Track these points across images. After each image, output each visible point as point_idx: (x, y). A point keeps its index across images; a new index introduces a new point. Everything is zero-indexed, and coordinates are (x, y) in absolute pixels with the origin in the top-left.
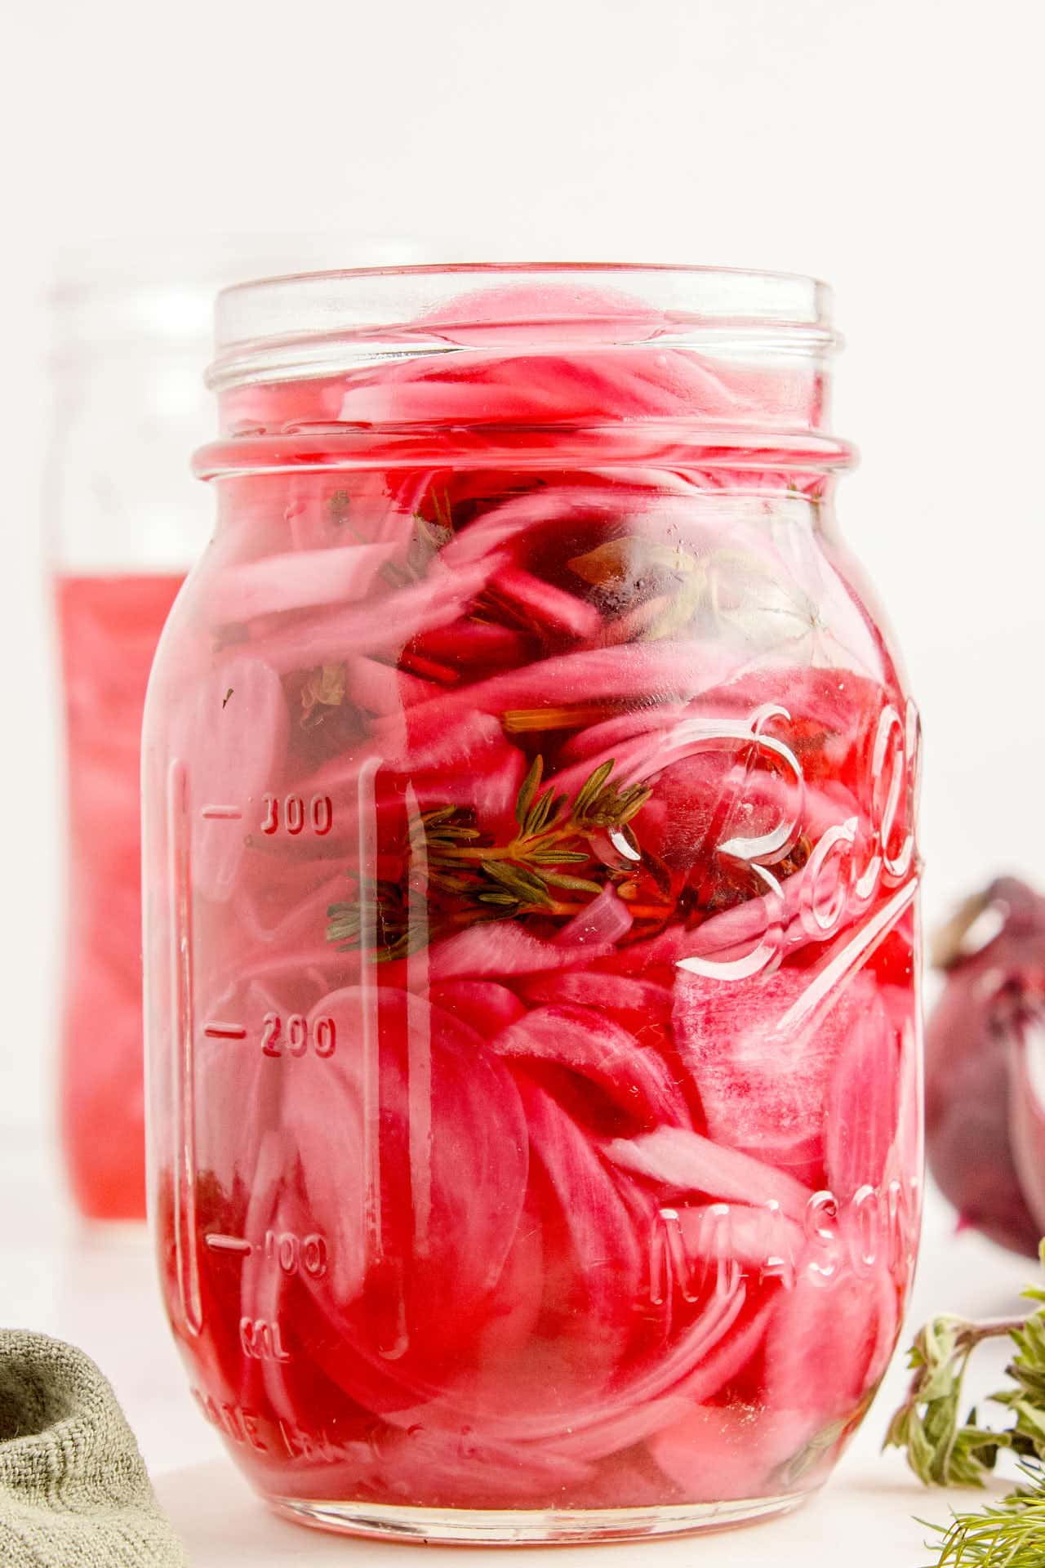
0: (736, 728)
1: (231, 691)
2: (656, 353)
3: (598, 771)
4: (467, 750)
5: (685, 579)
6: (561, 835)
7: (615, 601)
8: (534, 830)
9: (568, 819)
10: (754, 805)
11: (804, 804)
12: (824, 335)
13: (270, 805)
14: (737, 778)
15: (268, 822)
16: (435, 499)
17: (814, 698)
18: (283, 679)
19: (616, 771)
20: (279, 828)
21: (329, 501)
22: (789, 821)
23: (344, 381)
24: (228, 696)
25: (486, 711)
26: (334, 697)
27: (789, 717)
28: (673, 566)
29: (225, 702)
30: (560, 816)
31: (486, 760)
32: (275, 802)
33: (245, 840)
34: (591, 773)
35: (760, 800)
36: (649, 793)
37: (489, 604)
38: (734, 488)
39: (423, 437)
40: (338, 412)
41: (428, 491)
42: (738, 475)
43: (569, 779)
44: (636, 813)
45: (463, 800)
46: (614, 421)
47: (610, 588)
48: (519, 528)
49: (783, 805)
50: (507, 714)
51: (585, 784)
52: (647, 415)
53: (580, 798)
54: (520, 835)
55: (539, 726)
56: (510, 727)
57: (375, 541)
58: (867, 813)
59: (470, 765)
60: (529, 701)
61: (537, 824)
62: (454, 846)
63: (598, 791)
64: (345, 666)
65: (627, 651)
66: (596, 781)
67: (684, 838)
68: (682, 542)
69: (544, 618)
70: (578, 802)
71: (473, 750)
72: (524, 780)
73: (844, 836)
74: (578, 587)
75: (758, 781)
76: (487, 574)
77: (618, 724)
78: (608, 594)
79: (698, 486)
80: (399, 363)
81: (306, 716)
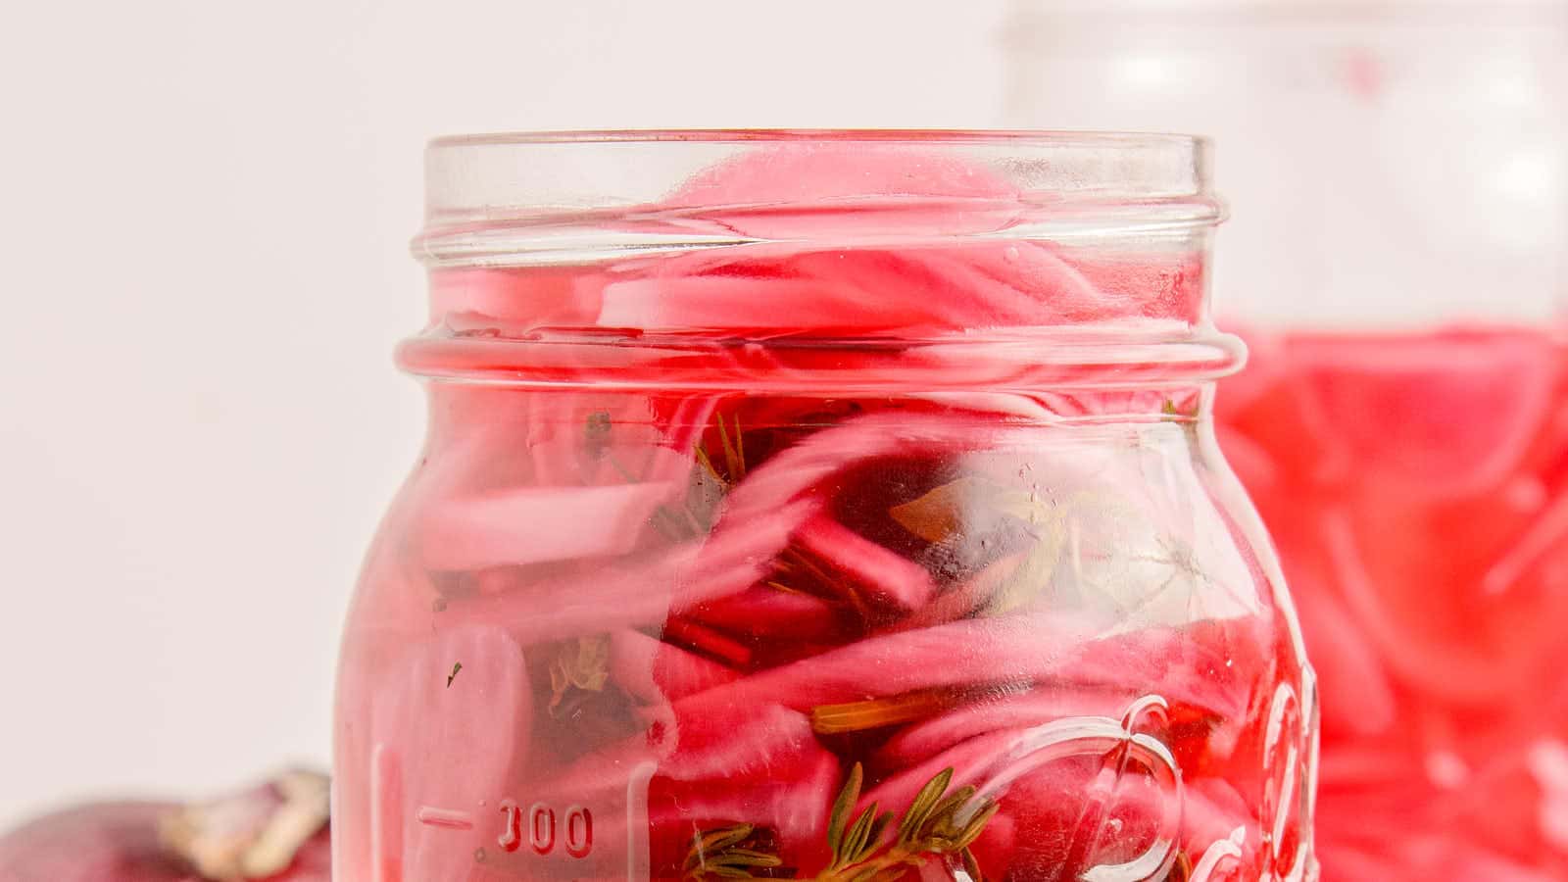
0: (1103, 726)
1: (458, 667)
2: (1007, 244)
3: (933, 783)
4: (767, 757)
5: (1042, 534)
6: (883, 863)
7: (955, 567)
8: (850, 859)
9: (893, 843)
10: (1122, 820)
11: (1183, 813)
12: (1205, 211)
13: (511, 816)
14: (1105, 787)
15: (509, 835)
16: (723, 431)
17: (1197, 680)
18: (526, 651)
19: (956, 782)
20: (523, 842)
21: (584, 428)
22: (1166, 838)
23: (604, 271)
24: (455, 673)
25: (793, 706)
26: (595, 681)
27: (1165, 704)
28: (1024, 517)
29: (450, 679)
30: (884, 838)
31: (790, 770)
32: (517, 811)
33: (476, 855)
34: (923, 783)
35: (1129, 812)
36: (996, 808)
37: (790, 565)
38: (1098, 412)
39: (706, 353)
40: (596, 315)
41: (712, 419)
42: (1105, 397)
43: (894, 791)
44: (977, 835)
45: (760, 819)
46: (954, 332)
47: (949, 550)
48: (831, 468)
49: (1158, 817)
50: (817, 710)
51: (915, 800)
52: (996, 326)
53: (909, 817)
54: (833, 863)
55: (857, 725)
56: (822, 727)
57: (643, 478)
58: (1255, 815)
59: (769, 775)
60: (847, 693)
61: (854, 849)
62: (750, 876)
63: (933, 807)
64: (607, 638)
65: (967, 629)
66: (931, 795)
67: (1038, 867)
68: (1038, 487)
69: (867, 589)
70: (907, 822)
71: (775, 755)
72: (838, 795)
73: (1229, 851)
74: (908, 545)
75: (1129, 787)
76: (791, 528)
77: (955, 722)
78: (946, 558)
79: (1056, 413)
80: (671, 255)
81: (555, 702)
